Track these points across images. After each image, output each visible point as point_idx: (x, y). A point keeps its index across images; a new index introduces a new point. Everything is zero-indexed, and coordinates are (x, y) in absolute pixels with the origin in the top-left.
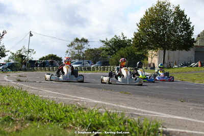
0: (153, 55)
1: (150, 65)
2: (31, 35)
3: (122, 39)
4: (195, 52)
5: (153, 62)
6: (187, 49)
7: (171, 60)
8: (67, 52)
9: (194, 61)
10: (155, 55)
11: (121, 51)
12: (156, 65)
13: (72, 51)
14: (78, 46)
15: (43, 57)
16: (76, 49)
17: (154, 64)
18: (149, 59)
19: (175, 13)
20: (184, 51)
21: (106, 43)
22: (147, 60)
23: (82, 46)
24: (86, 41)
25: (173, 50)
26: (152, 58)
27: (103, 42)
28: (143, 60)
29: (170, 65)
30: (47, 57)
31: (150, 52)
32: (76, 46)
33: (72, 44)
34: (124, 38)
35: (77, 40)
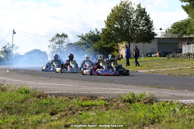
2: (14, 33)
3: (96, 33)
5: (121, 53)
8: (49, 46)
11: (95, 45)
12: (124, 56)
13: (54, 46)
14: (59, 41)
15: (29, 52)
16: (57, 43)
17: (122, 55)
19: (137, 10)
21: (82, 38)
23: (62, 41)
24: (66, 36)
25: (137, 42)
26: (120, 50)
27: (80, 37)
30: (31, 51)
32: (57, 41)
33: (53, 40)
34: (98, 33)
35: (58, 35)
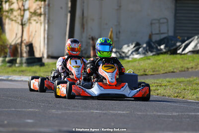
10: (34, 13)
12: (41, 50)
26: (23, 25)
29: (94, 48)
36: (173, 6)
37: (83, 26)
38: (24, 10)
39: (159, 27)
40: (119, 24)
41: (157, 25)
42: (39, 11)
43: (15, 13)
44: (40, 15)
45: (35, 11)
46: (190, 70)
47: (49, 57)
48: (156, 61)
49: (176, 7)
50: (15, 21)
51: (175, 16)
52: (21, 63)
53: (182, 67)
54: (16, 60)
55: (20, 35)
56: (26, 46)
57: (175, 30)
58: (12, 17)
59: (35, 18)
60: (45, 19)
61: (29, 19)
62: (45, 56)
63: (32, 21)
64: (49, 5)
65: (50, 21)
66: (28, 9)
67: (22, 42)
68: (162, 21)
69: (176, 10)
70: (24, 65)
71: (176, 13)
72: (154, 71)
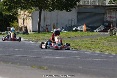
0: (25, 16)
1: (21, 29)
4: (78, 12)
5: (25, 24)
6: (68, 10)
7: (48, 22)
9: (76, 24)
10: (28, 16)
12: (30, 29)
18: (21, 21)
20: (64, 11)
22: (18, 22)
26: (24, 20)
28: (12, 22)
29: (47, 29)
31: (21, 12)
36: (77, 15)
37: (45, 21)
38: (24, 15)
39: (72, 22)
40: (57, 20)
41: (71, 21)
42: (29, 15)
43: (21, 16)
44: (30, 16)
45: (28, 15)
46: (76, 37)
47: (32, 31)
48: (67, 34)
49: (78, 15)
50: (21, 19)
51: (77, 18)
52: (21, 33)
53: (74, 36)
54: (19, 32)
55: (23, 24)
56: (25, 27)
57: (77, 23)
58: (20, 17)
59: (28, 18)
60: (31, 18)
61: (26, 18)
62: (31, 31)
63: (27, 19)
64: (33, 13)
65: (33, 19)
66: (26, 15)
67: (23, 26)
68: (72, 20)
69: (78, 16)
70: (22, 34)
71: (78, 17)
72: (64, 37)
